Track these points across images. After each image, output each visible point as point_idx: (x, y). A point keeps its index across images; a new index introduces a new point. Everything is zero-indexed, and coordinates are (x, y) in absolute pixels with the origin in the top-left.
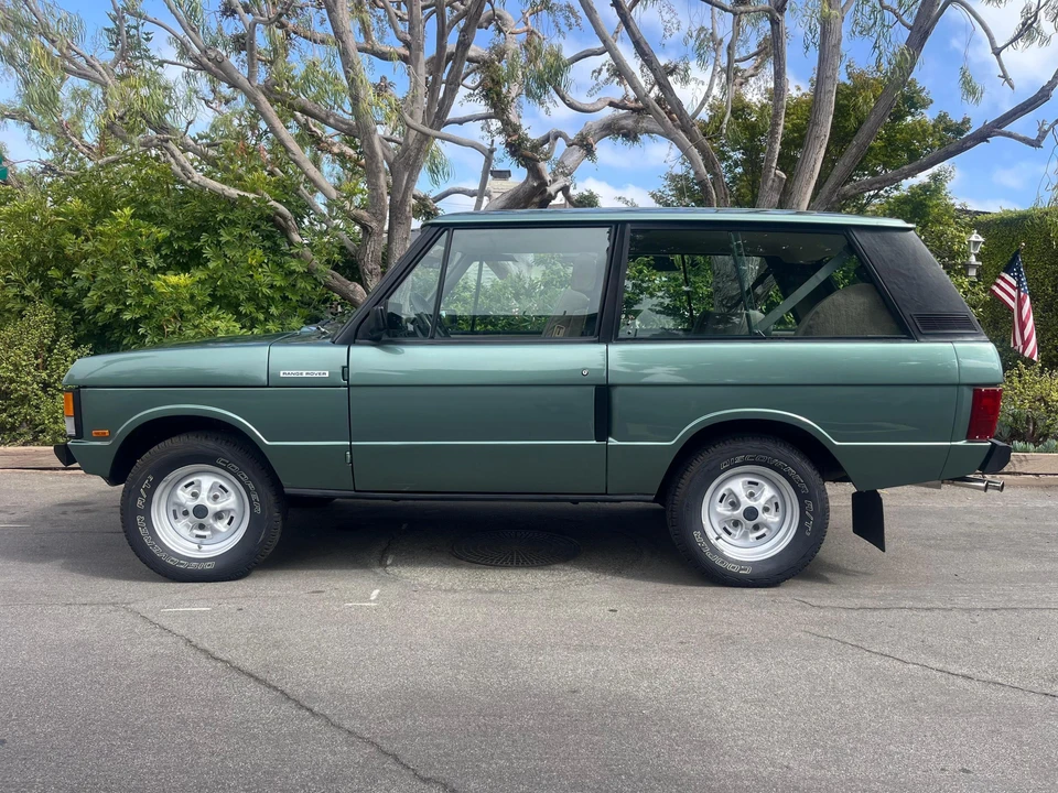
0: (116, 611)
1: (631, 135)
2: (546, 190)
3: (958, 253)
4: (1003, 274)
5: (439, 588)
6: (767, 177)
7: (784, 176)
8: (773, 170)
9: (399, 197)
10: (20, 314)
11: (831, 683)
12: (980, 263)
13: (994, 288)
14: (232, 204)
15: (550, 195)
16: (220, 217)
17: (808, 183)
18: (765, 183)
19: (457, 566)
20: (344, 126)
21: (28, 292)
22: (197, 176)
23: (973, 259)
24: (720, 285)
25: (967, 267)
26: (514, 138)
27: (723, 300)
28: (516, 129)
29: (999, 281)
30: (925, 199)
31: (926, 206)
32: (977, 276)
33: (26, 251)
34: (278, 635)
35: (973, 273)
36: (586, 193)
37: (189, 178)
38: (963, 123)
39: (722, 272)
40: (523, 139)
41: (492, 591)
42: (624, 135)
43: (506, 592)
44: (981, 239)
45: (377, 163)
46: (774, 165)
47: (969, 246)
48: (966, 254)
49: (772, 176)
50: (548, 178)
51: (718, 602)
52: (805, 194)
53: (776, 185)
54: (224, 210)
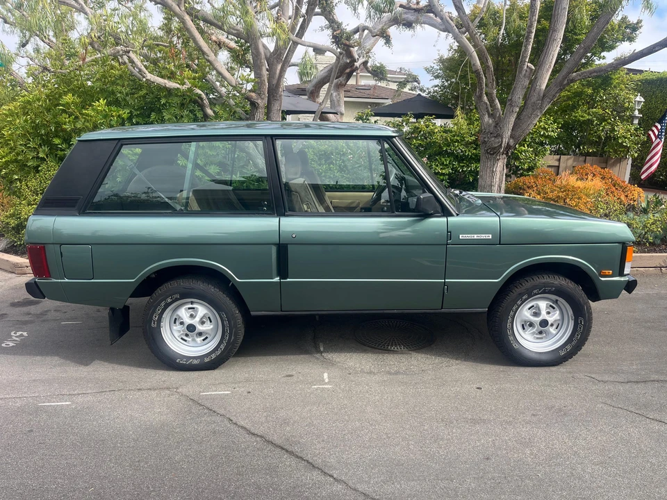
0: (172, 395)
1: (409, 25)
2: (354, 65)
3: (627, 109)
4: (657, 124)
5: (362, 371)
6: (522, 68)
7: (534, 68)
8: (526, 63)
9: (275, 82)
10: (36, 170)
11: (637, 446)
12: (641, 116)
13: (651, 133)
14: (170, 92)
15: (357, 67)
16: (163, 101)
17: (548, 70)
18: (520, 72)
19: (365, 351)
20: (234, 31)
21: (41, 155)
22: (149, 76)
23: (636, 113)
24: (486, 140)
25: (633, 117)
26: (338, 32)
27: (487, 150)
28: (339, 25)
29: (654, 129)
30: (611, 74)
31: (611, 79)
32: (639, 124)
33: (36, 127)
34: (282, 414)
35: (636, 122)
36: (378, 65)
37: (144, 77)
38: (638, 23)
39: (487, 131)
40: (343, 32)
41: (397, 373)
42: (404, 25)
43: (405, 373)
44: (643, 100)
45: (261, 60)
46: (527, 60)
47: (635, 104)
48: (633, 110)
49: (526, 68)
50: (357, 57)
51: (539, 379)
52: (545, 79)
53: (527, 73)
54: (165, 97)
